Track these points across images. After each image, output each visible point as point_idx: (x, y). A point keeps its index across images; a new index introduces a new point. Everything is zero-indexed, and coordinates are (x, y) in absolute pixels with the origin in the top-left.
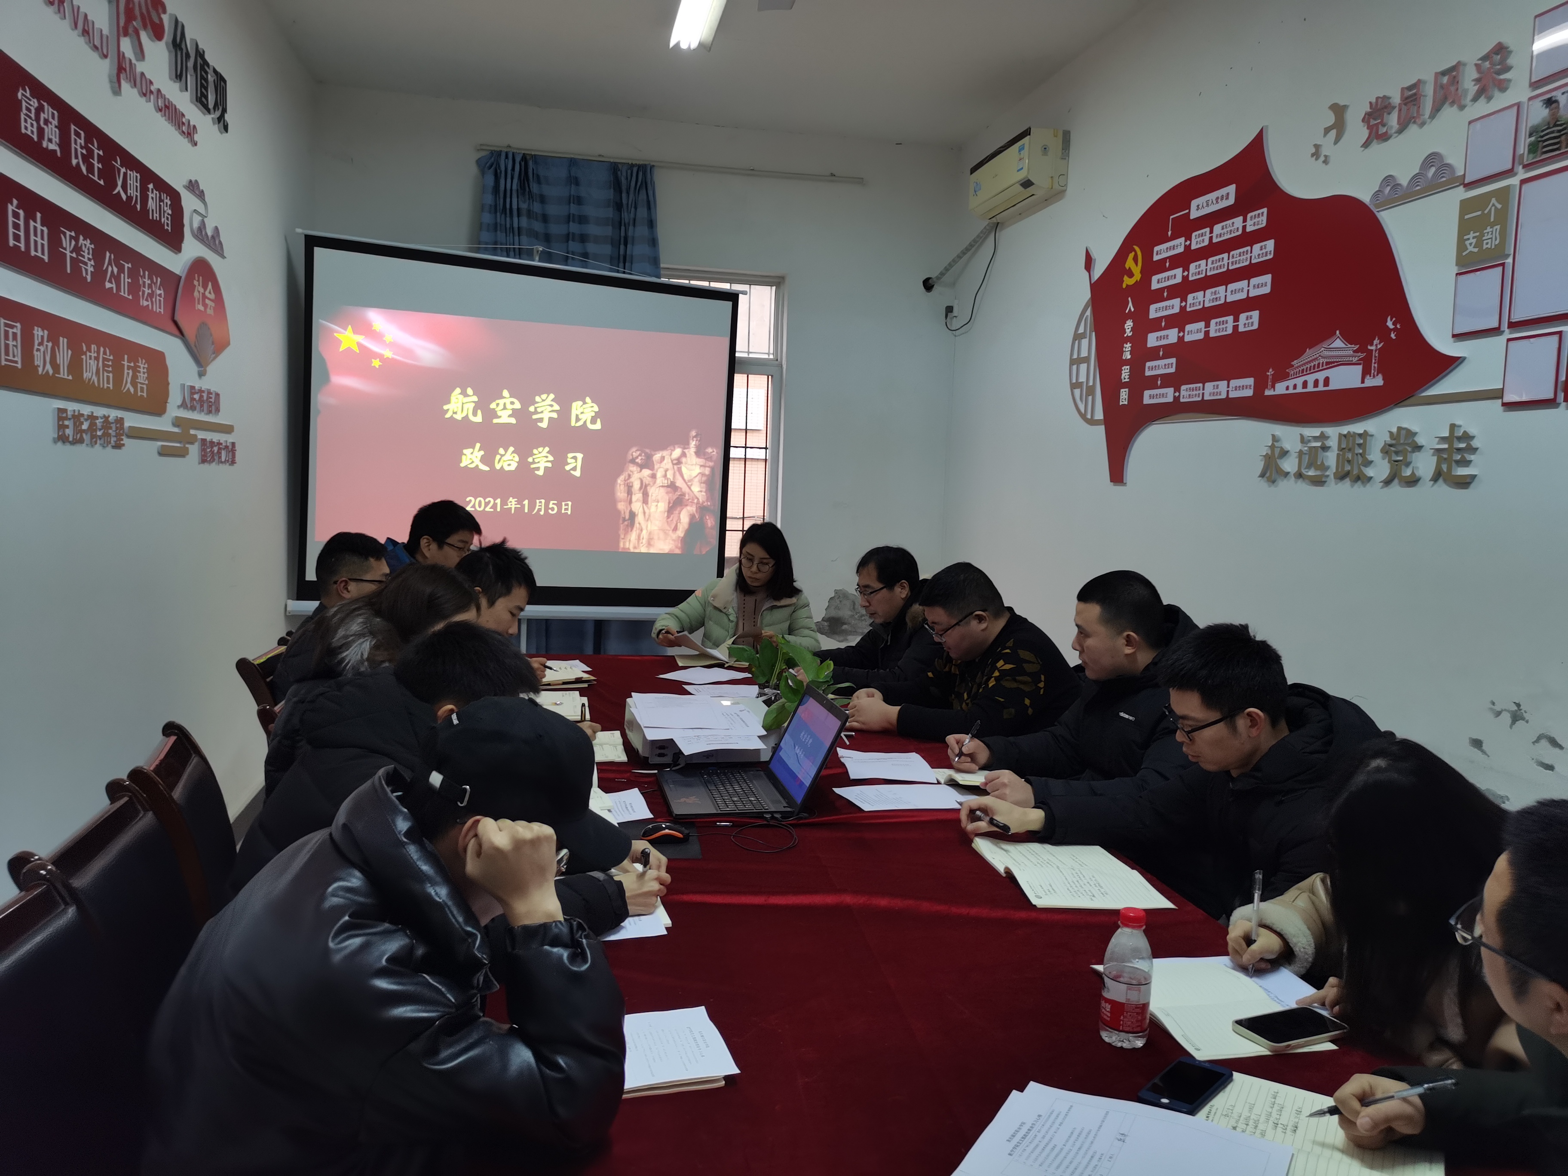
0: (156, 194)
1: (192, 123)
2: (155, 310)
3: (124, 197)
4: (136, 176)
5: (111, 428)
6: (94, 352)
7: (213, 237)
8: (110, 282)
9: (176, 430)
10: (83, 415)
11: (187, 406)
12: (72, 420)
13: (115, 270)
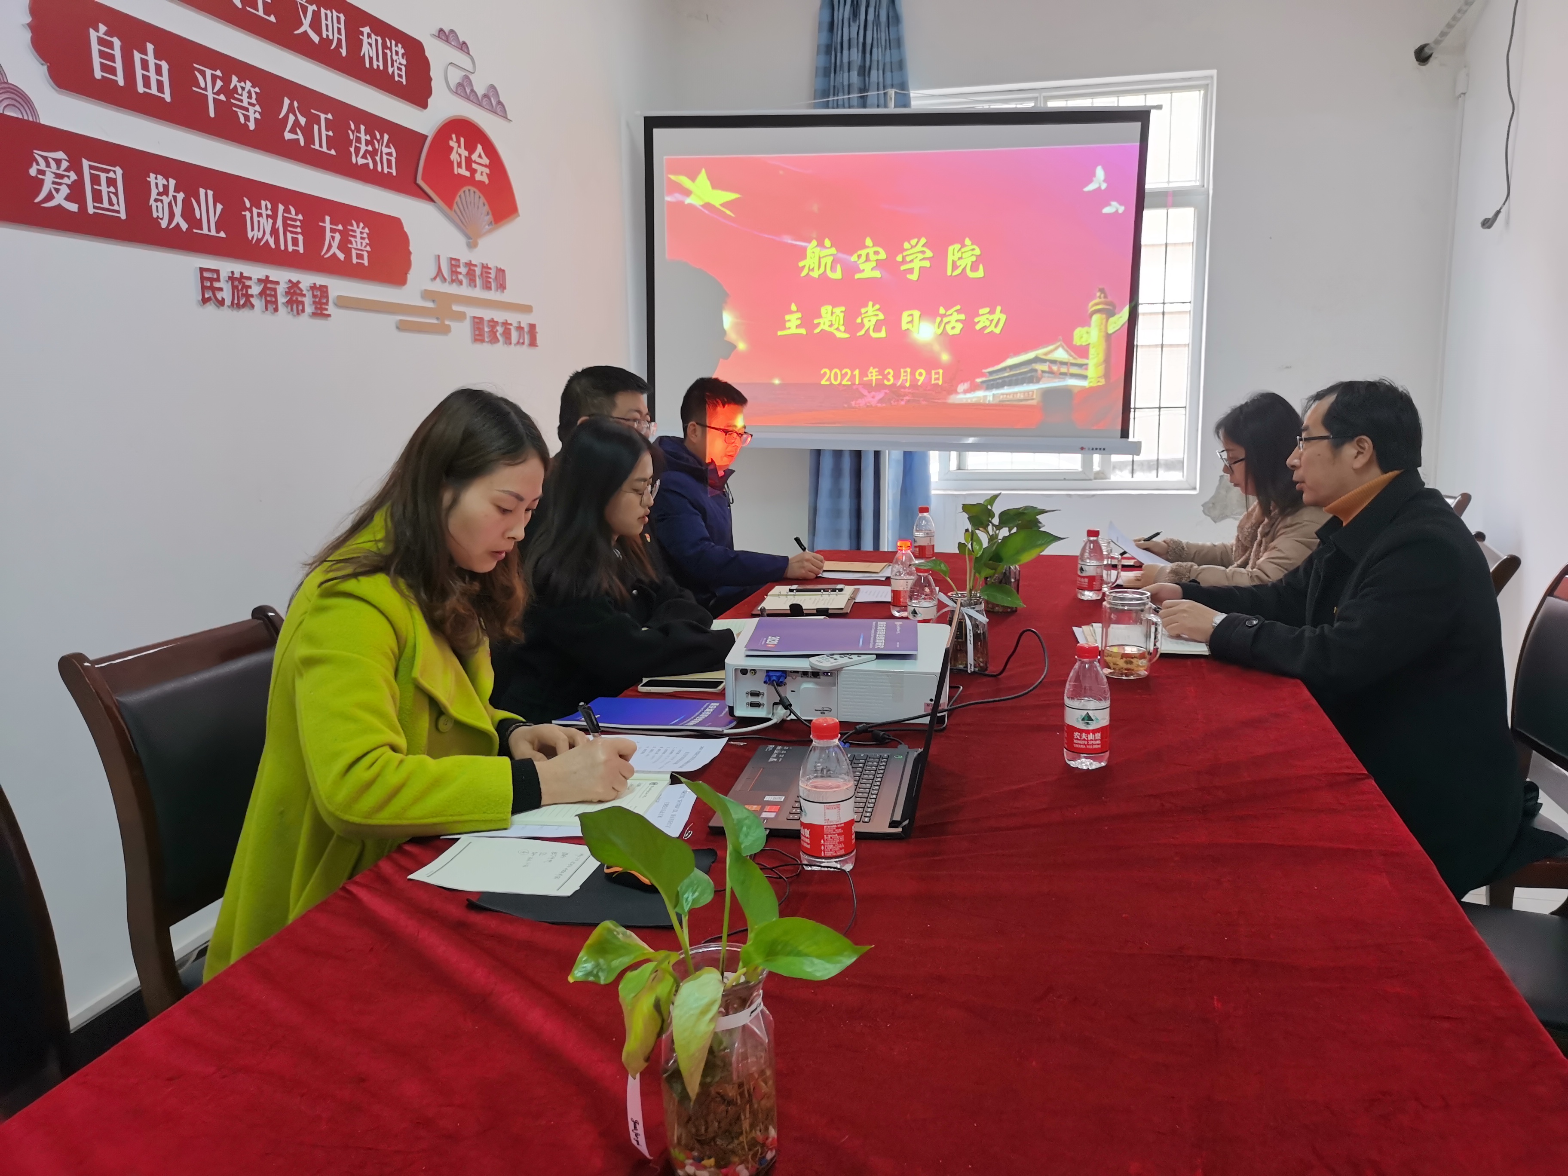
0: (376, 41)
2: (379, 169)
3: (316, 39)
4: (338, 18)
5: (304, 295)
6: (267, 209)
7: (485, 96)
8: (293, 131)
9: (430, 305)
10: (250, 278)
11: (445, 279)
12: (230, 282)
13: (303, 120)
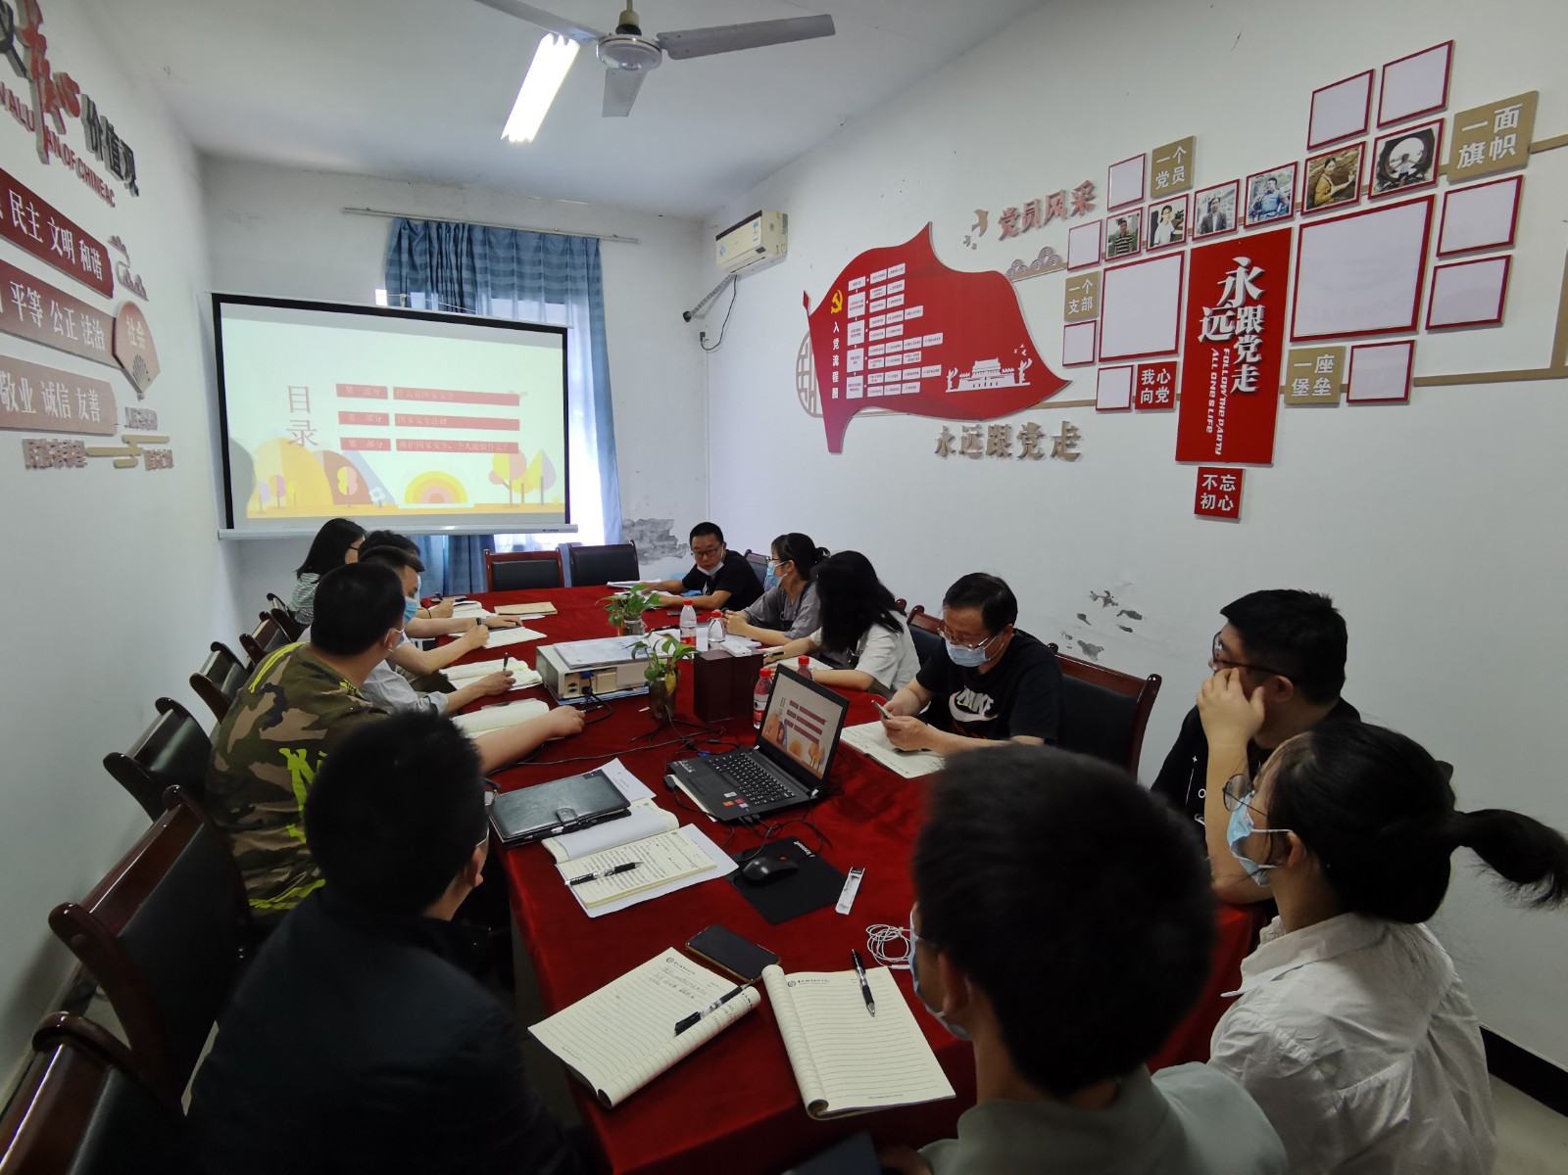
0: (88, 250)
1: (109, 188)
2: (97, 349)
3: (61, 253)
4: (69, 234)
5: (73, 451)
6: (52, 387)
7: (137, 284)
8: (58, 326)
9: (126, 446)
10: (48, 443)
11: (131, 425)
12: (39, 449)
13: (61, 316)
